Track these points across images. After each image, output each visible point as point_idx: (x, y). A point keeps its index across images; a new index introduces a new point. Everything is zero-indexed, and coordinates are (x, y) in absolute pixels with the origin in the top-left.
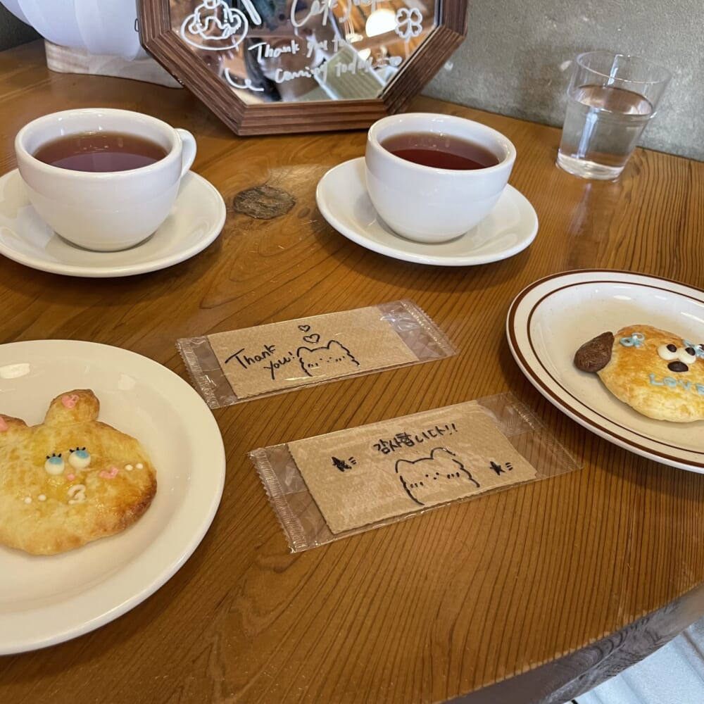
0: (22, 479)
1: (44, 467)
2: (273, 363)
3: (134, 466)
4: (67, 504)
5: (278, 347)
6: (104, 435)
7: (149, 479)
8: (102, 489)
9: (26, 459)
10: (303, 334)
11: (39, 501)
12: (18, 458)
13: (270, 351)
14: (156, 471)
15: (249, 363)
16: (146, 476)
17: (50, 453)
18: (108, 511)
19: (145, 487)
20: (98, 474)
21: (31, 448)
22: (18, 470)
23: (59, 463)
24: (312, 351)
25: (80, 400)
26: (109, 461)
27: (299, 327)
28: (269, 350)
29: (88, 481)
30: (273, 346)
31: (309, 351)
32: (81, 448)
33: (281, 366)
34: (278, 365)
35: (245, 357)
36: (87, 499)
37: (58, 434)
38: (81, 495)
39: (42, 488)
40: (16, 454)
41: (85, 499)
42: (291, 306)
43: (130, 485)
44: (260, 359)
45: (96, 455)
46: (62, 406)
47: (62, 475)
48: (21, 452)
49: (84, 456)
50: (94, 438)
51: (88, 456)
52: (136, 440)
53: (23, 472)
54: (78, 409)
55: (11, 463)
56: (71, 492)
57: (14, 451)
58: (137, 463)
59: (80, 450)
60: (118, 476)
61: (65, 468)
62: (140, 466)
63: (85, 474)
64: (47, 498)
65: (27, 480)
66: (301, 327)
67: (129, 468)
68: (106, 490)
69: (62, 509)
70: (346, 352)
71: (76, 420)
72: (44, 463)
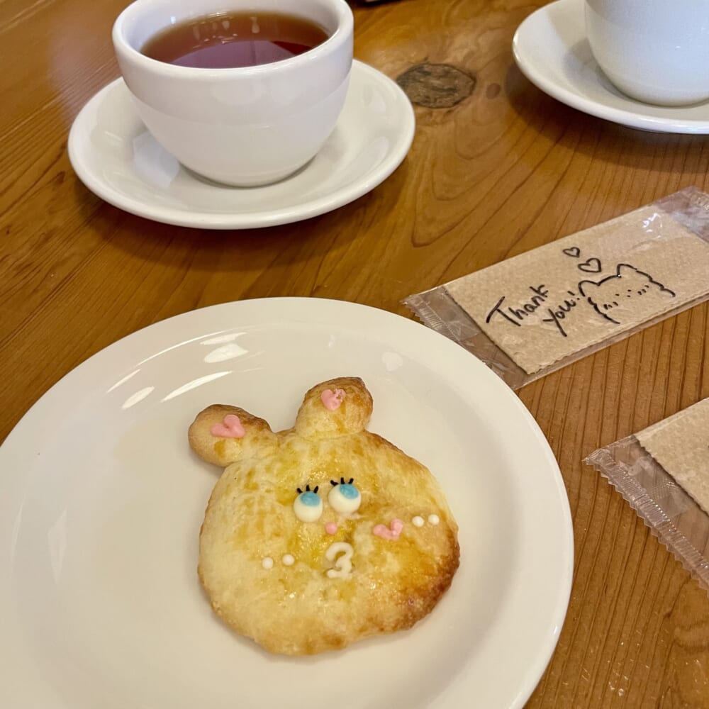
0: (260, 526)
1: (292, 506)
2: (554, 312)
3: (426, 518)
4: (324, 575)
5: (549, 286)
6: (381, 457)
7: (448, 543)
8: (377, 558)
9: (268, 491)
10: (576, 262)
11: (284, 565)
12: (256, 487)
13: (543, 294)
14: (457, 529)
15: (521, 318)
16: (444, 538)
17: (302, 484)
18: (387, 600)
19: (442, 557)
20: (372, 528)
21: (275, 472)
22: (256, 508)
23: (315, 503)
24: (599, 284)
25: (346, 398)
26: (387, 505)
27: (564, 251)
28: (540, 293)
29: (358, 538)
30: (542, 286)
31: (595, 286)
32: (347, 479)
33: (567, 314)
34: (561, 313)
35: (510, 309)
36: (356, 572)
37: (315, 452)
38: (345, 562)
39: (290, 543)
40: (254, 480)
41: (351, 571)
42: (536, 223)
43: (421, 554)
44: (533, 308)
45: (368, 492)
46: (322, 404)
47: (318, 522)
48: (261, 478)
49: (352, 495)
50: (366, 461)
51: (356, 496)
52: (426, 468)
53: (262, 514)
54: (343, 412)
55: (246, 496)
56: (331, 554)
57: (250, 474)
58: (430, 514)
59: (344, 482)
60: (402, 535)
61: (324, 511)
62: (435, 519)
63: (352, 525)
64: (296, 562)
65: (268, 529)
66: (567, 252)
67: (419, 521)
68: (384, 560)
69: (316, 585)
70: (646, 278)
71: (341, 430)
72: (292, 501)
